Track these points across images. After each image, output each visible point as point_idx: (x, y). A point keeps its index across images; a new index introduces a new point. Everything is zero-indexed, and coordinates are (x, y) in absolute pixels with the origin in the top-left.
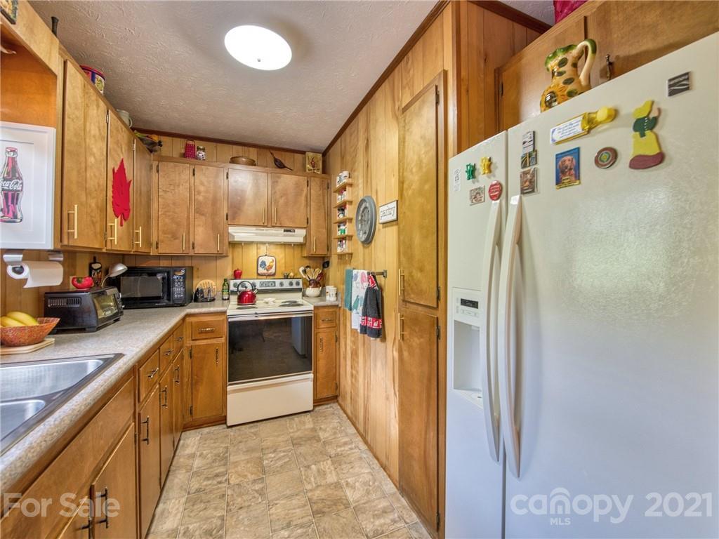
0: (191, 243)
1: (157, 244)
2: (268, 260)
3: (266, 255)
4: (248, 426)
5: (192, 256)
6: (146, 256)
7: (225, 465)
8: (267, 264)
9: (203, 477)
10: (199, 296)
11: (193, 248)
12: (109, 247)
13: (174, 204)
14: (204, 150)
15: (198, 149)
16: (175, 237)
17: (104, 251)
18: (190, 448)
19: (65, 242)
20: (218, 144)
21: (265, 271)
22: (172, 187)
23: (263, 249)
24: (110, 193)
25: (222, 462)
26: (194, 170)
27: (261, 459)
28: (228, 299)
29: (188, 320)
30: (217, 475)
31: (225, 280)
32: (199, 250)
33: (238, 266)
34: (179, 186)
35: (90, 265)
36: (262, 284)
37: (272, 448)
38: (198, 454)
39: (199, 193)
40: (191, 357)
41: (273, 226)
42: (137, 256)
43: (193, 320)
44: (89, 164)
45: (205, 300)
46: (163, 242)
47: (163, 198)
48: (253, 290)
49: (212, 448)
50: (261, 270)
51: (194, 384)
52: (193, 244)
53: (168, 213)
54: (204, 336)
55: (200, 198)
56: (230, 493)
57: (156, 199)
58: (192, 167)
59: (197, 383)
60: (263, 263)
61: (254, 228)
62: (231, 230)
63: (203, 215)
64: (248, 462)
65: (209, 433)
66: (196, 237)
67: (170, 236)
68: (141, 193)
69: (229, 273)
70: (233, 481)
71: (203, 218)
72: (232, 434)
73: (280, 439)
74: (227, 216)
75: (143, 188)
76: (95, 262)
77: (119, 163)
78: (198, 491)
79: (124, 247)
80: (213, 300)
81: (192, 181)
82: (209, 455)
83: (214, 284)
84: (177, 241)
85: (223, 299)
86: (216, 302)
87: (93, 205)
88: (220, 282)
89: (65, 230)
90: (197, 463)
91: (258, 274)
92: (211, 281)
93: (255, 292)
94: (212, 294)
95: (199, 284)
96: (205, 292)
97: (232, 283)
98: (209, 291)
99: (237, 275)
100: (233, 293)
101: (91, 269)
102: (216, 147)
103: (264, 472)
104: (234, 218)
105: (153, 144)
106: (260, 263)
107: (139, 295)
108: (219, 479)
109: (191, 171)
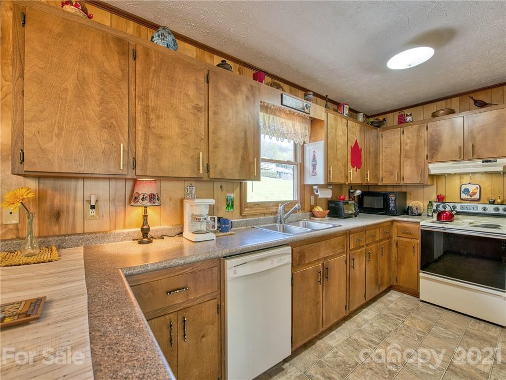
0: (402, 177)
1: (382, 178)
2: (472, 188)
3: (469, 183)
4: (436, 307)
5: (401, 185)
6: (376, 185)
7: (407, 315)
8: (471, 191)
9: (391, 312)
10: (410, 211)
11: (403, 180)
12: (349, 182)
13: (391, 154)
14: (411, 115)
15: (407, 115)
16: (392, 174)
17: (347, 184)
18: (392, 298)
19: (328, 181)
20: (424, 106)
21: (469, 197)
22: (390, 145)
23: (466, 179)
24: (350, 158)
25: (406, 313)
26: (403, 131)
27: (432, 326)
28: (432, 216)
29: (395, 223)
30: (399, 316)
31: (430, 202)
32: (407, 181)
33: (442, 192)
34: (394, 143)
35: (349, 190)
36: (462, 207)
37: (445, 326)
38: (395, 302)
39: (406, 144)
40: (397, 247)
41: (470, 159)
42: (368, 186)
43: (398, 224)
44: (338, 148)
45: (413, 214)
46: (385, 177)
47: (385, 152)
48: (452, 211)
49: (404, 304)
50: (464, 196)
51: (399, 263)
52: (403, 178)
53: (388, 160)
54: (405, 235)
55: (408, 148)
56: (401, 326)
57: (381, 153)
58: (402, 129)
59: (400, 263)
60: (466, 191)
61: (451, 163)
62: (431, 166)
63: (409, 158)
64: (421, 322)
65: (406, 297)
66: (405, 173)
67: (389, 173)
68: (370, 152)
69: (434, 197)
70: (406, 323)
71: (410, 160)
72: (421, 305)
73: (456, 325)
74: (427, 156)
75: (371, 150)
76: (351, 189)
77: (354, 142)
78: (385, 315)
79: (358, 181)
80: (420, 215)
81: (402, 138)
82: (400, 306)
83: (422, 204)
84: (393, 176)
85: (428, 216)
86: (422, 216)
87: (341, 165)
88: (427, 203)
89: (328, 177)
90: (391, 305)
91: (461, 199)
92: (419, 203)
93: (454, 212)
94: (419, 212)
95: (410, 203)
96: (414, 209)
97: (435, 204)
98: (417, 209)
99: (440, 199)
100: (435, 211)
101: (349, 192)
102: (423, 108)
103: (429, 331)
104: (432, 158)
105: (380, 122)
106: (462, 190)
107: (376, 207)
108: (399, 318)
109: (401, 131)
